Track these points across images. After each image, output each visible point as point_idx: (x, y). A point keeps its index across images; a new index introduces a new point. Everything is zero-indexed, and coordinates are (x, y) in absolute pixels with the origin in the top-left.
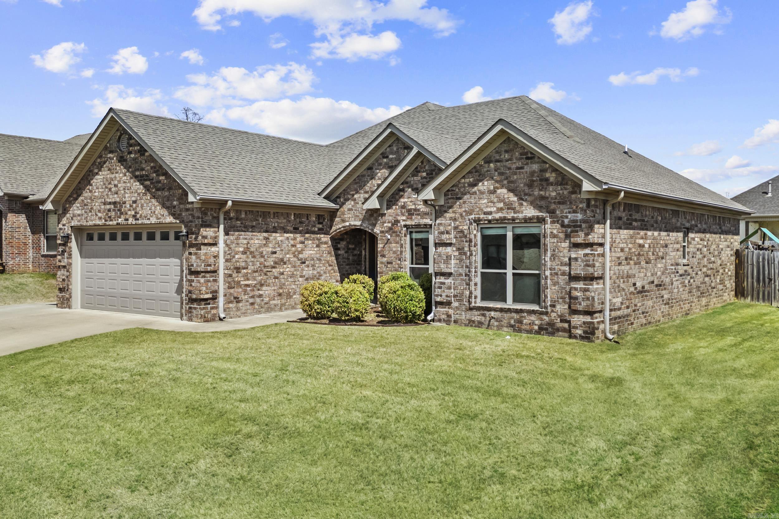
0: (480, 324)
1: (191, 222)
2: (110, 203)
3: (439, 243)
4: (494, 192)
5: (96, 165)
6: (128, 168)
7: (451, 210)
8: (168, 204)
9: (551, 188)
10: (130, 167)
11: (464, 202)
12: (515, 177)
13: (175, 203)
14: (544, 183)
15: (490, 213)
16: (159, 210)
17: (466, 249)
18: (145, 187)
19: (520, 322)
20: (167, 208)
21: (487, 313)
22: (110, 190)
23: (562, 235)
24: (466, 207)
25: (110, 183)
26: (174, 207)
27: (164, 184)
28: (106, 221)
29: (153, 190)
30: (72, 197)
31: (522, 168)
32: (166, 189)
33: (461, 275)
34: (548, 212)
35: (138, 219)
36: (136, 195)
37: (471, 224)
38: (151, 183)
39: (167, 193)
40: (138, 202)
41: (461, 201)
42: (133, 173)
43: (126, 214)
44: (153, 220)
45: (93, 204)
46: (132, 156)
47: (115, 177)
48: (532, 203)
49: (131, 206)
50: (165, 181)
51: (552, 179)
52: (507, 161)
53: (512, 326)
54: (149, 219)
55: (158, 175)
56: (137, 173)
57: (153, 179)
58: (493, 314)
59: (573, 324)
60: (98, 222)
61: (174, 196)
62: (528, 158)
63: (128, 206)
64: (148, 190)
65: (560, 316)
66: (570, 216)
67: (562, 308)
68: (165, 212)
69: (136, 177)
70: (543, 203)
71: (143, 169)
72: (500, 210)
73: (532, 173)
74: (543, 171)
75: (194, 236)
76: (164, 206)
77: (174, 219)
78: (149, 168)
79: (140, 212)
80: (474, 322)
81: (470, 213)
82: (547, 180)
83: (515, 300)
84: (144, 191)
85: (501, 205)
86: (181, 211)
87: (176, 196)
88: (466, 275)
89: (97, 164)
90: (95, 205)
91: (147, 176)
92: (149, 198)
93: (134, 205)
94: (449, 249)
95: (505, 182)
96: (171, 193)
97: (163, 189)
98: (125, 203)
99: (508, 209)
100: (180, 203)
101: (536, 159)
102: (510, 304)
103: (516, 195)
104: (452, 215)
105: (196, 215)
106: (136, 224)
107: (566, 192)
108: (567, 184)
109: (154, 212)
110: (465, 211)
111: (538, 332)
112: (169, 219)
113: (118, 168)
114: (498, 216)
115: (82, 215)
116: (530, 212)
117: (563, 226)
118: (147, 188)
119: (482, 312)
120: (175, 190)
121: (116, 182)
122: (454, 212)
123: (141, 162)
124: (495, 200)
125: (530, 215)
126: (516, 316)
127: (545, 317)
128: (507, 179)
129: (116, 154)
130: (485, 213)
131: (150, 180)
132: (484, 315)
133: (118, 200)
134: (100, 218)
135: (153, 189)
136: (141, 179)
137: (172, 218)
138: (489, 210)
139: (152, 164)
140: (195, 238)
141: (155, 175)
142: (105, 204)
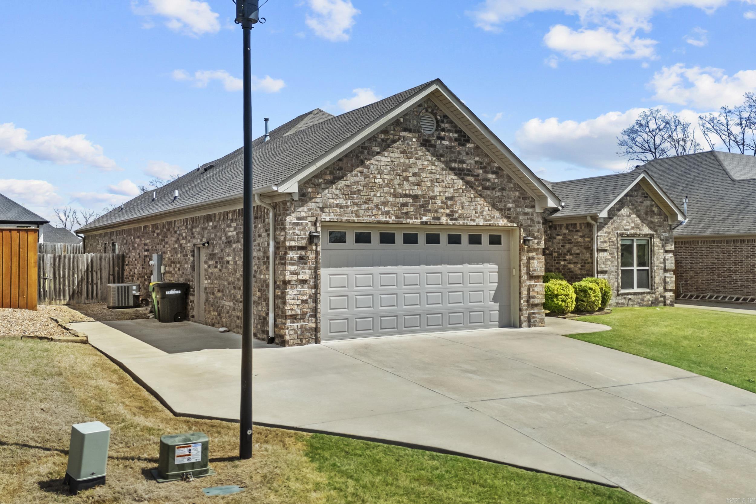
0: (622, 305)
1: (531, 226)
2: (406, 196)
3: (600, 250)
4: (629, 216)
5: (376, 141)
6: (439, 157)
7: (606, 226)
8: (500, 205)
9: (655, 217)
10: (442, 156)
11: (614, 221)
12: (640, 208)
13: (510, 205)
14: (652, 213)
15: (628, 230)
16: (487, 210)
17: (616, 254)
18: (467, 183)
19: (643, 300)
20: (500, 210)
21: (627, 297)
22: (406, 178)
23: (660, 245)
24: (615, 225)
25: (406, 170)
26: (509, 209)
27: (494, 183)
28: (397, 217)
29: (480, 188)
30: (321, 178)
31: (642, 202)
32: (497, 189)
33: (612, 272)
34: (655, 231)
35: (456, 219)
36: (452, 190)
37: (618, 237)
38: (476, 180)
39: (498, 194)
40: (457, 199)
41: (612, 220)
42: (446, 163)
43: (436, 211)
44: (480, 222)
45: (372, 194)
46: (446, 143)
47: (416, 164)
48: (647, 225)
49: (443, 202)
50: (496, 181)
51: (656, 212)
52: (636, 197)
53: (639, 303)
54: (473, 220)
55: (485, 172)
56: (453, 165)
57: (478, 176)
58: (630, 297)
59: (667, 297)
60: (382, 218)
61: (509, 198)
62: (645, 197)
63: (439, 202)
64: (472, 187)
65: (660, 294)
66: (663, 234)
67: (661, 289)
68: (497, 213)
69: (452, 169)
70: (652, 225)
71: (463, 162)
72: (633, 228)
73: (647, 206)
74: (652, 206)
75: (536, 241)
76: (494, 206)
77: (508, 221)
78: (472, 162)
79: (460, 211)
80: (619, 304)
81: (617, 228)
82: (653, 211)
83: (638, 287)
84: (464, 187)
85: (633, 225)
86: (517, 214)
87: (511, 198)
88: (615, 272)
89: (379, 140)
90: (375, 195)
91: (468, 170)
92: (472, 196)
93: (450, 203)
94: (605, 254)
95: (635, 210)
96: (504, 194)
97: (494, 189)
98: (433, 198)
99: (637, 228)
100: (517, 206)
101: (649, 198)
102: (636, 290)
103: (640, 219)
104: (607, 230)
105: (536, 220)
106: (453, 225)
107: (662, 220)
108: (662, 215)
109: (481, 213)
110: (614, 228)
111: (651, 305)
112: (503, 222)
113: (420, 153)
114: (632, 232)
115: (347, 207)
116: (646, 230)
117: (661, 240)
118: (470, 185)
119: (624, 297)
120: (509, 191)
121: (416, 171)
122: (608, 228)
123: (459, 153)
124: (630, 221)
125: (647, 232)
126: (640, 296)
127: (654, 296)
128: (635, 208)
129: (417, 135)
130: (625, 230)
131: (473, 176)
132: (625, 298)
133: (420, 193)
134: (387, 214)
135: (478, 186)
136: (460, 173)
137: (505, 221)
138: (627, 227)
139: (477, 159)
140: (538, 243)
141: (481, 171)
142: (395, 195)
